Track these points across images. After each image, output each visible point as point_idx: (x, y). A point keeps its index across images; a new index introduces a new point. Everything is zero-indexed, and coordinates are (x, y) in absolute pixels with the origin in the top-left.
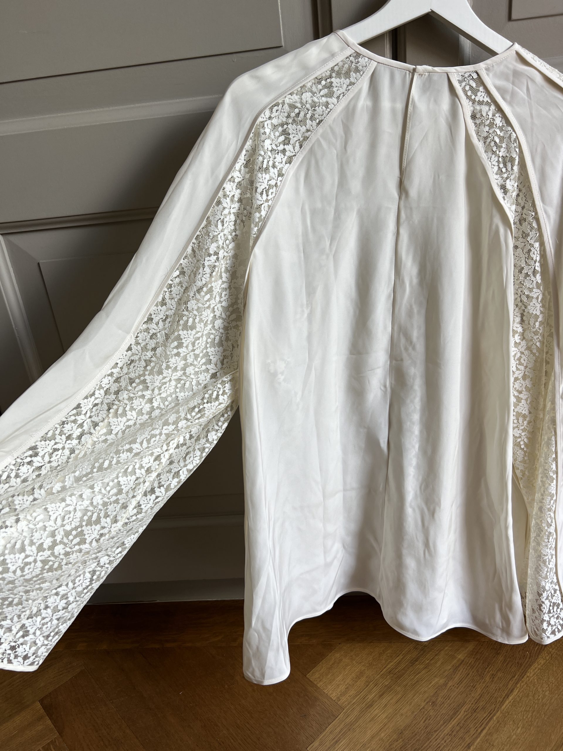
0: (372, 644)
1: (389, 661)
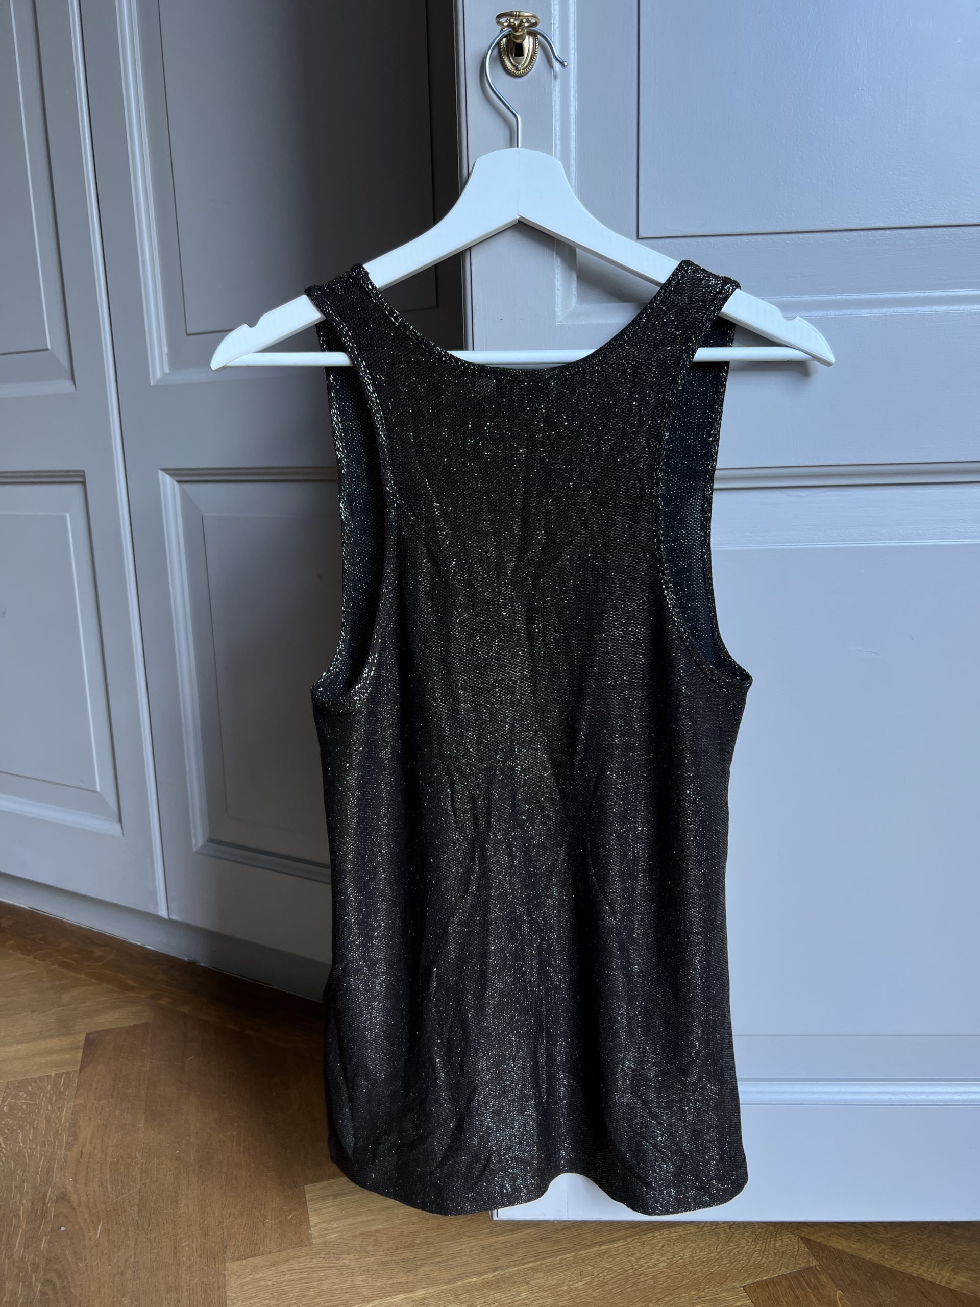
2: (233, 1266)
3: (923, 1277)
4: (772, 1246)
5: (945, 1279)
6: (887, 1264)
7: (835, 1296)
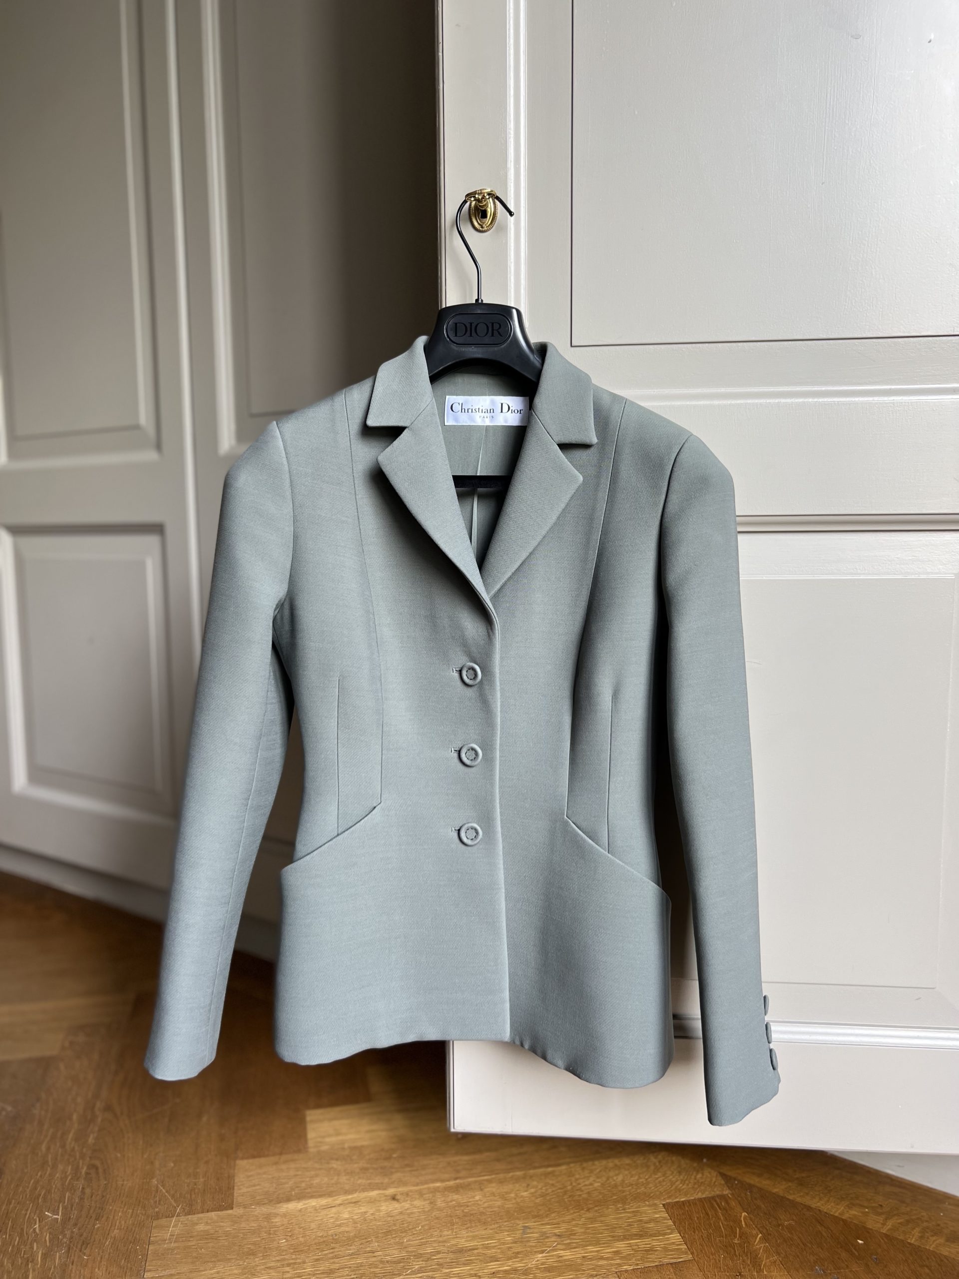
2: (242, 1163)
3: (820, 1209)
5: (839, 1211)
7: (741, 1216)
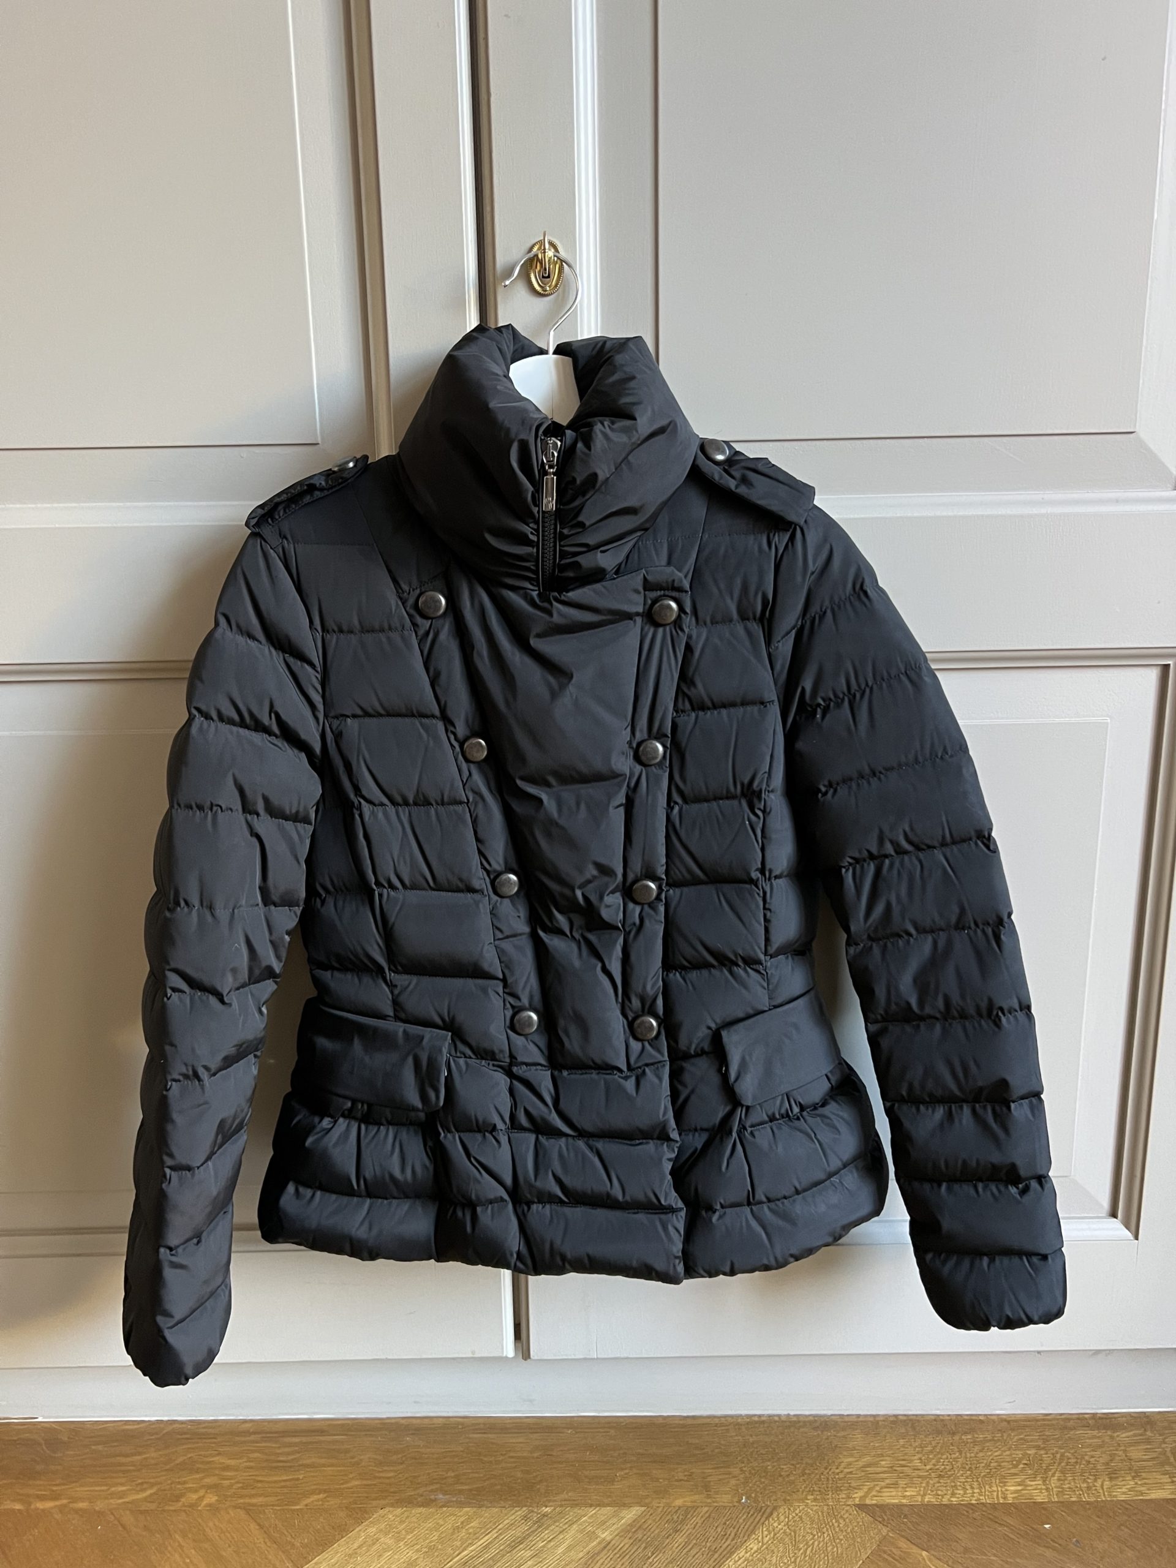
0: (445, 1509)
1: (470, 1542)
3: (982, 1501)
4: (837, 1530)
6: (945, 1501)
7: (924, 1559)
